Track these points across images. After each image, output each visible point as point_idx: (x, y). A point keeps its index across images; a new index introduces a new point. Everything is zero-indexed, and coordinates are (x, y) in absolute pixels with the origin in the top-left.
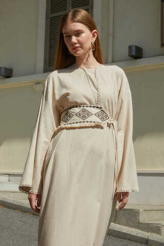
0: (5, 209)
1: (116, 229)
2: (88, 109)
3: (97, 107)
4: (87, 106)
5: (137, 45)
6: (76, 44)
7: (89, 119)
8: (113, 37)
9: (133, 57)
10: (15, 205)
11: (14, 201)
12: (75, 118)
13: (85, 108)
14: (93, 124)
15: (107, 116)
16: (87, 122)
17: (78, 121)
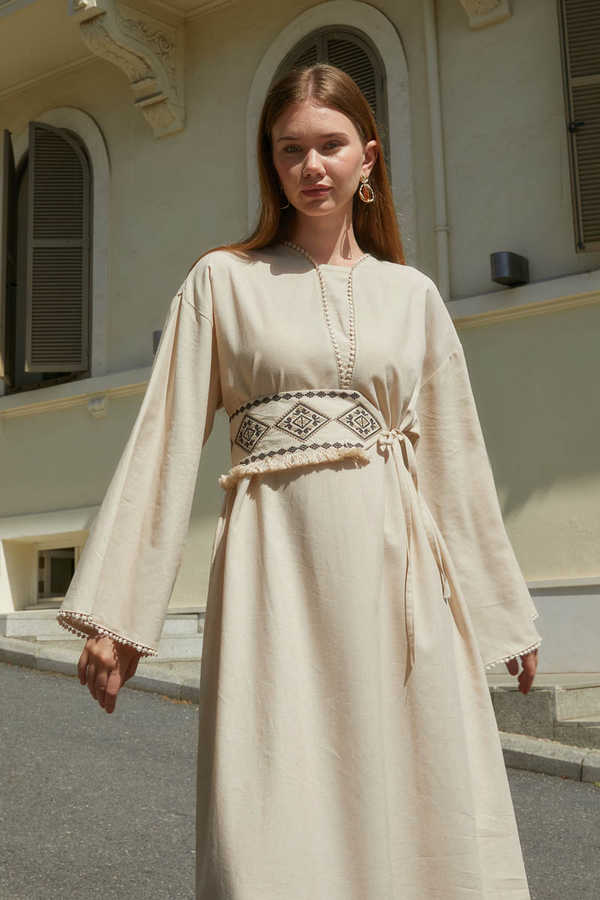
2: (315, 402)
3: (343, 396)
4: (310, 395)
7: (318, 438)
8: (449, 233)
9: (503, 283)
12: (275, 435)
13: (305, 399)
14: (333, 454)
15: (374, 421)
16: (315, 446)
17: (286, 447)
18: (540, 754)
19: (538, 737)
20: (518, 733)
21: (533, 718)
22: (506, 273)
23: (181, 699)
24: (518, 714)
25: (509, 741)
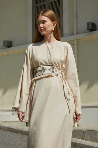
0: (11, 133)
1: (83, 144)
2: (45, 67)
3: (50, 66)
4: (44, 66)
5: (93, 22)
6: (42, 28)
7: (45, 73)
8: (77, 17)
9: (90, 30)
10: (18, 130)
11: (16, 127)
12: (39, 73)
13: (43, 66)
14: (47, 75)
16: (44, 74)
17: (40, 75)
18: (94, 146)
19: (94, 142)
20: (89, 141)
21: (93, 137)
22: (91, 28)
23: (7, 130)
24: (89, 136)
25: (87, 143)
